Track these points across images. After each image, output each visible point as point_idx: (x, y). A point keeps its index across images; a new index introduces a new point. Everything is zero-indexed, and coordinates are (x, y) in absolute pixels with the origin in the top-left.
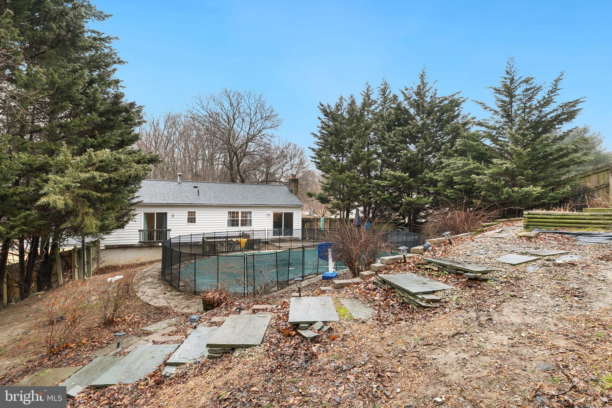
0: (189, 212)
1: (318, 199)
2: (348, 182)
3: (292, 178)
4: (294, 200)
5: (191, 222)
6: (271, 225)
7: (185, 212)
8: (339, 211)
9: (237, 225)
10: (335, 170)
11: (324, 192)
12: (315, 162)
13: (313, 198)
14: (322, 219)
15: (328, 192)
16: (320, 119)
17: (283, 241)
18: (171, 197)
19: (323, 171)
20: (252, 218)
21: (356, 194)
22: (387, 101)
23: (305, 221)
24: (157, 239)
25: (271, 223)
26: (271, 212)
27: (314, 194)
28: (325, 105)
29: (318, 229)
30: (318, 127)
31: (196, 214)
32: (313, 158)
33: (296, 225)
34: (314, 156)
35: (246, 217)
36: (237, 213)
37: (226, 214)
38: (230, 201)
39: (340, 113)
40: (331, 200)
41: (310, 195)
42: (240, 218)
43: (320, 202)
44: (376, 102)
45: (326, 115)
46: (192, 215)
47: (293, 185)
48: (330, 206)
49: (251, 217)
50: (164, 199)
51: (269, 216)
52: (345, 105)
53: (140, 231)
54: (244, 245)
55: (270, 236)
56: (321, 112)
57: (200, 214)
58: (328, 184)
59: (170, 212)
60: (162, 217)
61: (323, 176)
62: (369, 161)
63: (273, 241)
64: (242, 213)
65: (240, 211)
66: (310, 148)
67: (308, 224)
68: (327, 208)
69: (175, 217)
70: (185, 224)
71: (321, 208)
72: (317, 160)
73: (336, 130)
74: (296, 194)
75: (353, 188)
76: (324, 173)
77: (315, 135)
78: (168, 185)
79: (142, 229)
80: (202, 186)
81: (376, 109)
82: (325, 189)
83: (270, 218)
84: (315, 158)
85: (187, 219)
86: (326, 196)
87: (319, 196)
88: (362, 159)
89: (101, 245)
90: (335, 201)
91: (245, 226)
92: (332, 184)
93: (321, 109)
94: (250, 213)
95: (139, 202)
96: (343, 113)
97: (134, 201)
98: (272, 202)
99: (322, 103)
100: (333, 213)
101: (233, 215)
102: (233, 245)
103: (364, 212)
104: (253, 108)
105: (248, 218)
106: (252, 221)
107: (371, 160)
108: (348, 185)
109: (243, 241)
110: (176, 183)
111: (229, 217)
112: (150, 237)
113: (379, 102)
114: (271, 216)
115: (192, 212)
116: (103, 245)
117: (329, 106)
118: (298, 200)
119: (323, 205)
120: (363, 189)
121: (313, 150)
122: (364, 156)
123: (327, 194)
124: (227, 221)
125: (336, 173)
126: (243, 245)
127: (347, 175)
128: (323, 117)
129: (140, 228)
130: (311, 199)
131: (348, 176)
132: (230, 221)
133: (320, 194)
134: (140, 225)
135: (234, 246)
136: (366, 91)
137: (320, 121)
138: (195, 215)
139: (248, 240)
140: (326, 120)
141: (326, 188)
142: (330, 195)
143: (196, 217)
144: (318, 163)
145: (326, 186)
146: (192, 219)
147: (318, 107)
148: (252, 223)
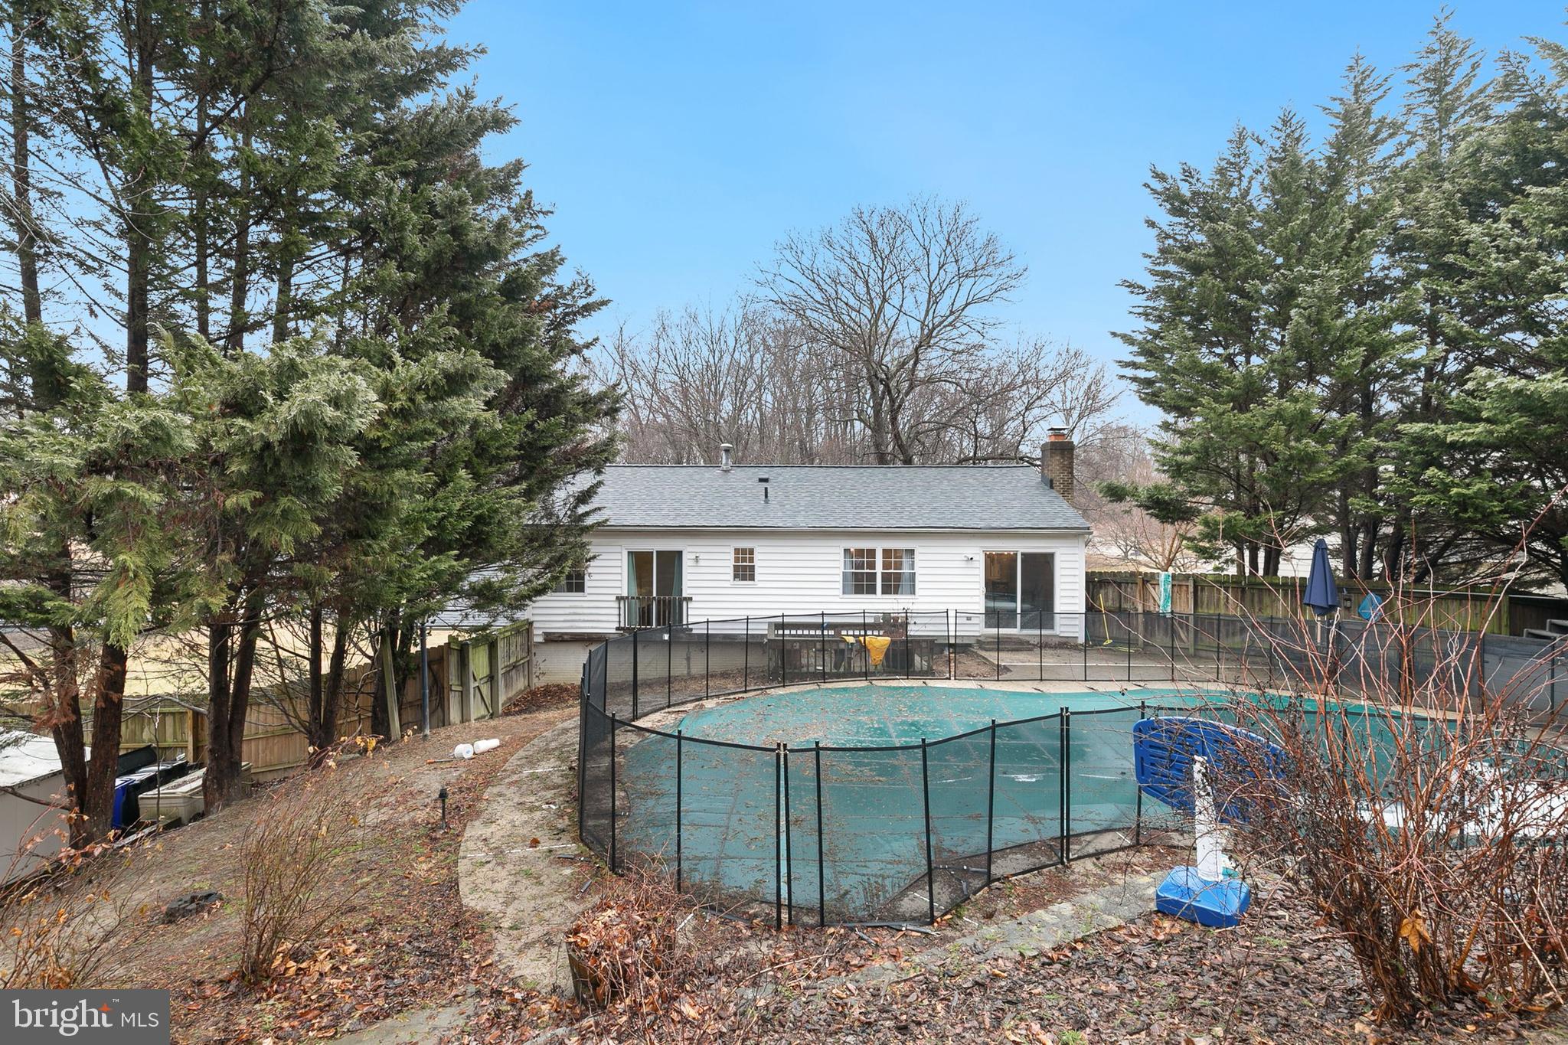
0: (737, 551)
1: (1148, 508)
2: (1276, 438)
3: (1053, 439)
4: (1061, 512)
5: (744, 579)
6: (977, 593)
7: (727, 549)
8: (1233, 552)
9: (872, 590)
10: (1217, 398)
11: (1170, 481)
12: (1134, 379)
13: (1129, 503)
14: (1162, 578)
15: (1187, 480)
16: (1151, 224)
17: (1019, 646)
18: (696, 509)
19: (1168, 408)
20: (917, 570)
21: (1314, 483)
22: (1453, 110)
23: (1095, 583)
24: (658, 624)
25: (977, 586)
26: (977, 551)
27: (1129, 487)
28: (1174, 171)
29: (1146, 613)
30: (1146, 256)
31: (756, 556)
32: (1127, 365)
33: (1064, 594)
34: (1129, 358)
35: (899, 566)
36: (872, 553)
37: (836, 557)
38: (850, 516)
39: (1234, 192)
40: (1199, 511)
41: (1116, 494)
42: (879, 570)
43: (1157, 516)
44: (1396, 128)
45: (1176, 212)
46: (744, 559)
47: (1056, 462)
48: (1196, 529)
49: (912, 566)
50: (678, 515)
51: (970, 564)
52: (1258, 156)
53: (619, 599)
54: (881, 657)
55: (976, 628)
56: (1156, 203)
57: (765, 555)
58: (1186, 452)
59: (690, 550)
60: (671, 562)
61: (1166, 426)
62: (1375, 351)
63: (982, 643)
64: (887, 553)
65: (879, 546)
66: (1114, 334)
67: (1111, 592)
68: (1184, 538)
69: (701, 563)
70: (727, 584)
71: (1162, 538)
72: (1142, 374)
73: (1219, 252)
74: (1067, 490)
75: (1301, 461)
76: (1170, 418)
77: (1133, 288)
78: (697, 477)
79: (625, 594)
80: (784, 478)
81: (1401, 154)
82: (1177, 471)
83: (976, 572)
84: (1134, 365)
85: (731, 571)
86: (1181, 495)
87: (1150, 497)
88: (1341, 345)
89: (535, 632)
90: (1217, 514)
91: (896, 593)
92: (1205, 452)
93: (1155, 192)
94: (911, 552)
95: (599, 524)
96: (1247, 192)
97: (589, 521)
98: (982, 519)
99: (1159, 170)
100: (1206, 554)
101: (861, 559)
102: (846, 655)
103: (1347, 551)
104: (935, 250)
105: (906, 570)
106: (918, 578)
107: (1388, 345)
108: (1278, 447)
109: (877, 645)
110: (718, 471)
111: (849, 565)
112: (645, 616)
113: (1414, 124)
114: (974, 564)
115: (744, 551)
116: (540, 632)
117: (1188, 174)
118: (1071, 512)
119: (1170, 529)
120: (1349, 464)
121: (1128, 340)
122: (1350, 332)
123: (1181, 487)
124: (840, 578)
125: (1221, 408)
126: (877, 657)
127: (1271, 410)
128: (1164, 218)
129: (618, 592)
130: (1119, 507)
131: (1279, 415)
132: (850, 577)
133: (1156, 487)
134: (618, 584)
135: (850, 659)
136: (1349, 97)
137: (1155, 232)
138: (752, 560)
139: (893, 642)
140: (1177, 229)
141: (1179, 465)
142: (1194, 494)
143: (756, 563)
144: (1149, 382)
145: (1179, 458)
146: (744, 572)
147: (1146, 185)
148: (918, 585)
